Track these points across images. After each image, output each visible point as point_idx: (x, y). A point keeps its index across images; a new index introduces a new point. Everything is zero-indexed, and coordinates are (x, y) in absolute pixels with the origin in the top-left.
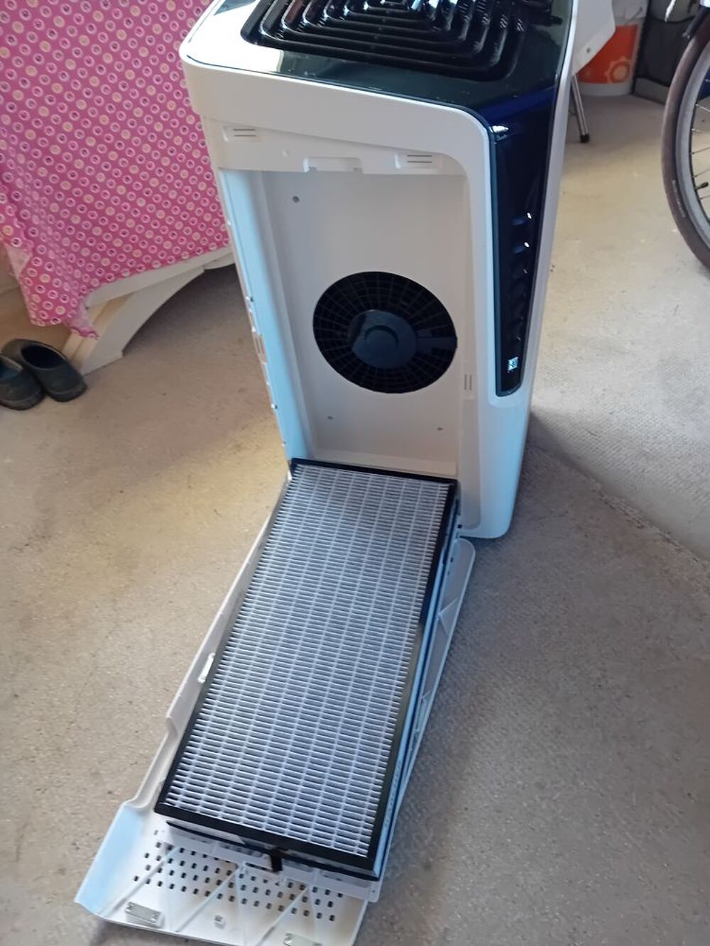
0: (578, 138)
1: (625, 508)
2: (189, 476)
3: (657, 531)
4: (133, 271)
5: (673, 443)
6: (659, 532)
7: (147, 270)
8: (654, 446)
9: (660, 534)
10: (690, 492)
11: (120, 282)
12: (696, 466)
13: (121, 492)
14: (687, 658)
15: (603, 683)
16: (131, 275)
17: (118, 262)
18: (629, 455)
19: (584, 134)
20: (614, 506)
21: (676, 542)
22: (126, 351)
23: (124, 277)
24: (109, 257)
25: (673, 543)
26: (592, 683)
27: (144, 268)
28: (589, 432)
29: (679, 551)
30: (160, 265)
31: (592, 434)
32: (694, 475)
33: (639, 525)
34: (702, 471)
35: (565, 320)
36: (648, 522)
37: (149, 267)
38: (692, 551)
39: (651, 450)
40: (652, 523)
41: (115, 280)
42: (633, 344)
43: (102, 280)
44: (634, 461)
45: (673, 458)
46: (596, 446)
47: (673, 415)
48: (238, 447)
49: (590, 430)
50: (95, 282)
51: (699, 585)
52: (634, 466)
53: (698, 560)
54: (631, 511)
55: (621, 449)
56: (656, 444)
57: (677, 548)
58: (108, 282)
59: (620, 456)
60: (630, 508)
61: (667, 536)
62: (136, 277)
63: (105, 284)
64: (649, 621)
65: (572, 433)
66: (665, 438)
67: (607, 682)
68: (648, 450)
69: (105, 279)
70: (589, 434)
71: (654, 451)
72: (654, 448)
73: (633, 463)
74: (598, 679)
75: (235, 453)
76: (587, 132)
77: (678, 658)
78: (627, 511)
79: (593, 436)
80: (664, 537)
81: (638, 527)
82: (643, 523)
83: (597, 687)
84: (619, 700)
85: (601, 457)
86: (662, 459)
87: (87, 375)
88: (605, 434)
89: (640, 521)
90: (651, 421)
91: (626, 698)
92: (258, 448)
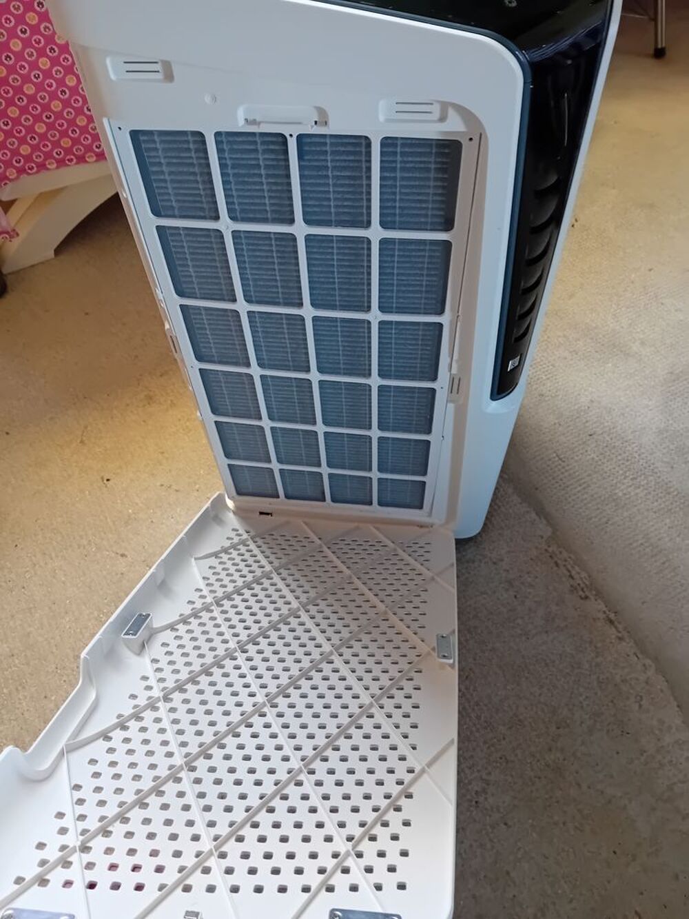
0: (652, 51)
1: (572, 567)
2: (86, 427)
3: (602, 607)
4: (61, 163)
5: (654, 491)
6: (605, 609)
7: (77, 163)
8: (629, 490)
9: (605, 612)
10: (656, 561)
11: (44, 175)
12: (672, 528)
13: (7, 433)
14: (589, 787)
15: (481, 799)
16: (57, 168)
17: (41, 151)
18: (595, 496)
19: (660, 46)
20: (559, 562)
21: (620, 627)
22: (58, 251)
23: (48, 169)
24: (29, 144)
25: (616, 628)
26: (469, 797)
27: (75, 160)
28: (557, 456)
29: (621, 639)
30: (95, 158)
31: (560, 459)
32: (667, 539)
33: (583, 596)
34: (678, 536)
35: (571, 296)
36: (594, 593)
37: (81, 160)
38: (635, 642)
39: (625, 494)
40: (599, 594)
41: (37, 172)
42: (643, 343)
43: (21, 171)
44: (599, 506)
45: (648, 510)
46: (561, 476)
47: (665, 451)
48: (150, 399)
49: (559, 452)
50: (12, 173)
51: (631, 691)
52: (598, 511)
53: (639, 656)
54: (579, 573)
55: (589, 486)
56: (632, 488)
57: (620, 635)
58: (29, 174)
59: (585, 496)
60: (577, 568)
61: (612, 616)
62: (63, 170)
63: (24, 176)
64: (558, 728)
65: (537, 454)
66: (645, 482)
67: (486, 799)
68: (620, 494)
69: (25, 170)
70: (557, 459)
71: (628, 496)
72: (630, 493)
73: (598, 509)
74: (477, 793)
75: (144, 406)
76: (664, 45)
77: (579, 785)
78: (573, 573)
79: (560, 462)
80: (607, 617)
81: (582, 598)
82: (587, 593)
83: (474, 803)
84: (493, 827)
85: (563, 492)
86: (635, 510)
87: (9, 274)
88: (576, 461)
89: (585, 589)
90: (636, 455)
91: (502, 825)
92: (173, 405)
